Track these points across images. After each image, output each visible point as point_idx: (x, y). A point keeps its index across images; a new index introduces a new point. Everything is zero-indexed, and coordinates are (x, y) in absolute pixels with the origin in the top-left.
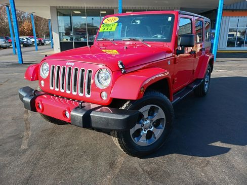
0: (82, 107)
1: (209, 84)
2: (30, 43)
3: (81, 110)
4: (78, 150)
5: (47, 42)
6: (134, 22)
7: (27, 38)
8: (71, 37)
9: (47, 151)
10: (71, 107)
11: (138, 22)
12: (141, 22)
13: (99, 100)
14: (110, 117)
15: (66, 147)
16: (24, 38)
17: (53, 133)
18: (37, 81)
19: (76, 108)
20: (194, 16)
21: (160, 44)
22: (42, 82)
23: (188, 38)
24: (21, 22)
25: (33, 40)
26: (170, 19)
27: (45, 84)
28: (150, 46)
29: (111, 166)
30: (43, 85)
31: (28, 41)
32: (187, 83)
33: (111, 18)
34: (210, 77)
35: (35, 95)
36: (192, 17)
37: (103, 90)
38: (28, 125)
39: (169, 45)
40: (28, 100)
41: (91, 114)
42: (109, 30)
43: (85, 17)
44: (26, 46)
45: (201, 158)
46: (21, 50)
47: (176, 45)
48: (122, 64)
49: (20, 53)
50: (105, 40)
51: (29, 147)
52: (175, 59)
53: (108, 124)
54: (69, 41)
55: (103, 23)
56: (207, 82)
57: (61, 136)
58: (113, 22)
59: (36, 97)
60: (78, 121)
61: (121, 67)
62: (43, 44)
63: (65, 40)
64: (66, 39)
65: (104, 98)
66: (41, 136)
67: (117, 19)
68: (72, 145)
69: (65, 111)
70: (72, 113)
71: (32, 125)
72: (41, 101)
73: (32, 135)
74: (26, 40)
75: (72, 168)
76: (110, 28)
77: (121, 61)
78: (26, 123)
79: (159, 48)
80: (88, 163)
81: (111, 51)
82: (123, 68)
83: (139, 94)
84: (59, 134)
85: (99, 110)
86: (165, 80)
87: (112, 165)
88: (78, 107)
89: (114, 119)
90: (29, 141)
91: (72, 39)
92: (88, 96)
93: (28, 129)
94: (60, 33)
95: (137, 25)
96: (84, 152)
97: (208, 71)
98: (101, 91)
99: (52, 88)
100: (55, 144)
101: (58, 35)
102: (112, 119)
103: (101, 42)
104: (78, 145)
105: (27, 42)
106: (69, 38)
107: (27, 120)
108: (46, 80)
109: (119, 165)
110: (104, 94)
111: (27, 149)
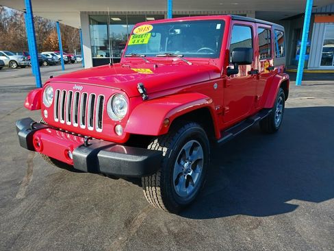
0: (88, 145)
1: (282, 116)
2: (57, 61)
3: (85, 149)
4: (88, 201)
5: (79, 59)
6: (172, 31)
7: (52, 54)
8: (107, 52)
9: (48, 202)
10: (74, 145)
11: (178, 31)
12: (182, 31)
13: (112, 135)
14: (122, 159)
15: (73, 197)
16: (49, 54)
17: (60, 179)
18: (39, 110)
19: (80, 147)
20: (255, 22)
21: (205, 62)
22: (46, 112)
23: (243, 52)
24: (46, 32)
25: (59, 56)
26: (219, 26)
27: (49, 114)
28: (190, 64)
29: (126, 225)
30: (46, 116)
31: (54, 57)
32: (247, 114)
33: (143, 27)
34: (284, 106)
35: (33, 128)
36: (253, 24)
37: (118, 123)
38: (31, 168)
39: (217, 63)
40: (24, 135)
41: (98, 155)
42: (140, 43)
43: (125, 26)
44: (51, 65)
45: (251, 217)
46: (39, 70)
47: (226, 62)
48: (142, 87)
49: (38, 74)
50: (134, 56)
51: (27, 196)
52: (225, 81)
53: (120, 168)
54: (104, 57)
55: (133, 34)
56: (279, 113)
57: (71, 183)
58: (145, 32)
59: (34, 131)
60: (82, 163)
61: (141, 91)
62: (73, 62)
63: (99, 57)
64: (101, 55)
65: (119, 134)
66: (45, 183)
67: (151, 28)
68: (81, 195)
69: (68, 150)
70: (75, 153)
71: (36, 168)
72: (40, 138)
73: (33, 181)
74: (51, 56)
75: (75, 225)
76: (141, 39)
77: (141, 84)
78: (29, 166)
79: (202, 66)
80: (98, 220)
81: (143, 70)
82: (144, 92)
83: (163, 128)
84: (68, 181)
85: (110, 149)
86: (205, 110)
87: (128, 223)
88: (83, 145)
89: (127, 162)
90: (28, 188)
91: (108, 55)
92: (99, 130)
93: (29, 172)
94: (92, 48)
95: (176, 35)
96: (96, 205)
97: (281, 98)
98: (115, 124)
99: (56, 120)
100: (60, 192)
101: (90, 50)
102: (124, 161)
103: (129, 58)
104: (89, 195)
105: (52, 59)
106: (104, 54)
107: (31, 161)
108: (50, 109)
109: (138, 223)
110: (119, 127)
111: (22, 200)
